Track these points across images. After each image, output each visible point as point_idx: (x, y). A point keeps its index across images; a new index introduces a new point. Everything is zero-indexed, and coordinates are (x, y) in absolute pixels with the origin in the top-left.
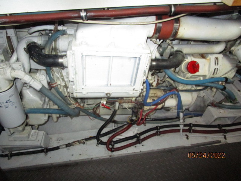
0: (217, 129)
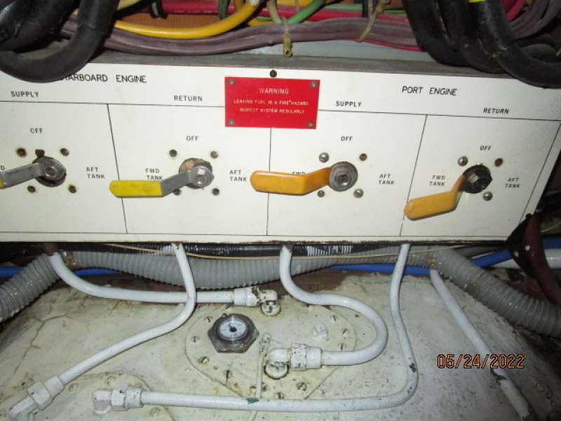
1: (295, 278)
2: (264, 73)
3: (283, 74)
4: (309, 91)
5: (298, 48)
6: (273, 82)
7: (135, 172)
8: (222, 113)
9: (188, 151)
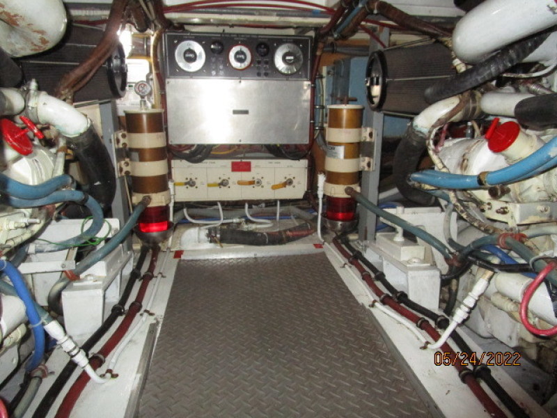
0: (120, 320)
1: (251, 216)
2: (239, 160)
3: (243, 160)
4: (249, 164)
5: (247, 155)
6: (241, 162)
7: (211, 181)
8: (230, 169)
9: (223, 178)
